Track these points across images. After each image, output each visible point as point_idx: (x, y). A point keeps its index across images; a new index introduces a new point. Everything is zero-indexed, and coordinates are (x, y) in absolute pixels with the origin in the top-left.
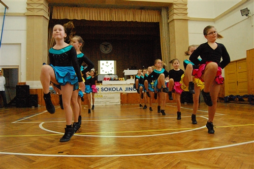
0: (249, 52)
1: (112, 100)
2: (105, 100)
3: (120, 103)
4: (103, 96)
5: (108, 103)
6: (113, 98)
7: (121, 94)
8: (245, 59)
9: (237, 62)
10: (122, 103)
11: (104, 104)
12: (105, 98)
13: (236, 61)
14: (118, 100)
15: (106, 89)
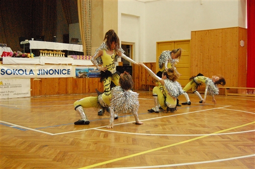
0: (194, 33)
1: (18, 90)
2: (6, 90)
3: (29, 95)
4: (4, 83)
5: (11, 95)
6: (20, 86)
7: (32, 79)
8: (189, 41)
9: (176, 44)
10: (32, 94)
11: (6, 97)
12: (7, 86)
13: (174, 42)
14: (26, 90)
15: (9, 72)
